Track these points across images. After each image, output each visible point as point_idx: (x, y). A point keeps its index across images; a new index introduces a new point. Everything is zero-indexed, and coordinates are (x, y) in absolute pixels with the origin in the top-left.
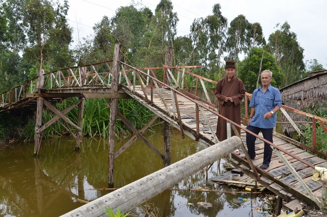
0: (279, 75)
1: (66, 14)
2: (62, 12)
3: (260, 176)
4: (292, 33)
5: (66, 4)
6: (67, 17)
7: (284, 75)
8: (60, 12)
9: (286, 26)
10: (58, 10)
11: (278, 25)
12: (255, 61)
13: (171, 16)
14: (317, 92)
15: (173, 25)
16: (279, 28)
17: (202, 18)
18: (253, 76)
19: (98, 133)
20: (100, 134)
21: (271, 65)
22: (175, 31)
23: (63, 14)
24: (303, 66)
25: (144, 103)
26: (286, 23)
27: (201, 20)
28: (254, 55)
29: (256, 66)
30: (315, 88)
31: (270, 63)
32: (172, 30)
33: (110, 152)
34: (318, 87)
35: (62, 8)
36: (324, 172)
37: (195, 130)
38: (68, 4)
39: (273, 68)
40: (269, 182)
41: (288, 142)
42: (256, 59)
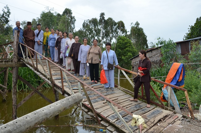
0: (134, 51)
1: (9, 17)
2: (6, 16)
3: (101, 121)
4: (140, 28)
5: (9, 11)
6: (9, 19)
7: (137, 51)
8: (4, 15)
9: (137, 24)
10: (3, 14)
11: (132, 23)
12: (121, 43)
13: (72, 18)
14: (151, 60)
15: (73, 23)
16: (133, 25)
17: (89, 20)
18: (120, 52)
19: (23, 89)
20: (24, 90)
21: (130, 45)
22: (74, 26)
23: (7, 17)
24: (147, 46)
25: (33, 69)
26: (137, 22)
27: (88, 21)
28: (120, 40)
29: (121, 46)
30: (150, 57)
31: (129, 45)
32: (72, 26)
33: (13, 104)
34: (152, 57)
35: (6, 14)
36: (138, 119)
37: (61, 87)
38: (10, 11)
39: (131, 47)
40: (107, 125)
41: (127, 94)
42: (121, 42)
